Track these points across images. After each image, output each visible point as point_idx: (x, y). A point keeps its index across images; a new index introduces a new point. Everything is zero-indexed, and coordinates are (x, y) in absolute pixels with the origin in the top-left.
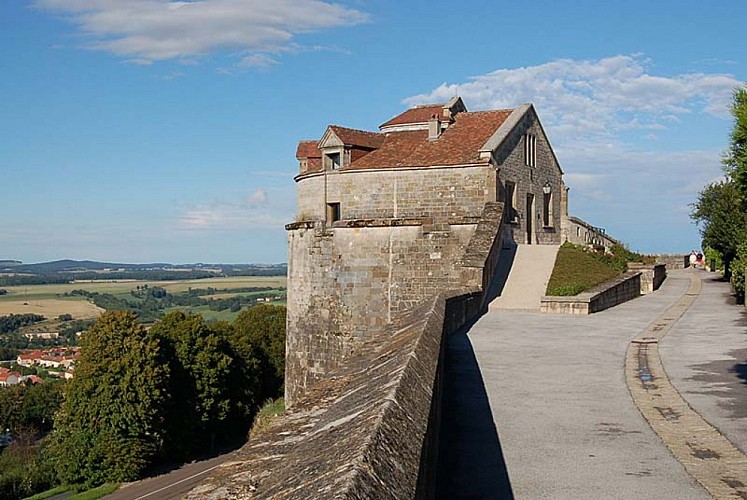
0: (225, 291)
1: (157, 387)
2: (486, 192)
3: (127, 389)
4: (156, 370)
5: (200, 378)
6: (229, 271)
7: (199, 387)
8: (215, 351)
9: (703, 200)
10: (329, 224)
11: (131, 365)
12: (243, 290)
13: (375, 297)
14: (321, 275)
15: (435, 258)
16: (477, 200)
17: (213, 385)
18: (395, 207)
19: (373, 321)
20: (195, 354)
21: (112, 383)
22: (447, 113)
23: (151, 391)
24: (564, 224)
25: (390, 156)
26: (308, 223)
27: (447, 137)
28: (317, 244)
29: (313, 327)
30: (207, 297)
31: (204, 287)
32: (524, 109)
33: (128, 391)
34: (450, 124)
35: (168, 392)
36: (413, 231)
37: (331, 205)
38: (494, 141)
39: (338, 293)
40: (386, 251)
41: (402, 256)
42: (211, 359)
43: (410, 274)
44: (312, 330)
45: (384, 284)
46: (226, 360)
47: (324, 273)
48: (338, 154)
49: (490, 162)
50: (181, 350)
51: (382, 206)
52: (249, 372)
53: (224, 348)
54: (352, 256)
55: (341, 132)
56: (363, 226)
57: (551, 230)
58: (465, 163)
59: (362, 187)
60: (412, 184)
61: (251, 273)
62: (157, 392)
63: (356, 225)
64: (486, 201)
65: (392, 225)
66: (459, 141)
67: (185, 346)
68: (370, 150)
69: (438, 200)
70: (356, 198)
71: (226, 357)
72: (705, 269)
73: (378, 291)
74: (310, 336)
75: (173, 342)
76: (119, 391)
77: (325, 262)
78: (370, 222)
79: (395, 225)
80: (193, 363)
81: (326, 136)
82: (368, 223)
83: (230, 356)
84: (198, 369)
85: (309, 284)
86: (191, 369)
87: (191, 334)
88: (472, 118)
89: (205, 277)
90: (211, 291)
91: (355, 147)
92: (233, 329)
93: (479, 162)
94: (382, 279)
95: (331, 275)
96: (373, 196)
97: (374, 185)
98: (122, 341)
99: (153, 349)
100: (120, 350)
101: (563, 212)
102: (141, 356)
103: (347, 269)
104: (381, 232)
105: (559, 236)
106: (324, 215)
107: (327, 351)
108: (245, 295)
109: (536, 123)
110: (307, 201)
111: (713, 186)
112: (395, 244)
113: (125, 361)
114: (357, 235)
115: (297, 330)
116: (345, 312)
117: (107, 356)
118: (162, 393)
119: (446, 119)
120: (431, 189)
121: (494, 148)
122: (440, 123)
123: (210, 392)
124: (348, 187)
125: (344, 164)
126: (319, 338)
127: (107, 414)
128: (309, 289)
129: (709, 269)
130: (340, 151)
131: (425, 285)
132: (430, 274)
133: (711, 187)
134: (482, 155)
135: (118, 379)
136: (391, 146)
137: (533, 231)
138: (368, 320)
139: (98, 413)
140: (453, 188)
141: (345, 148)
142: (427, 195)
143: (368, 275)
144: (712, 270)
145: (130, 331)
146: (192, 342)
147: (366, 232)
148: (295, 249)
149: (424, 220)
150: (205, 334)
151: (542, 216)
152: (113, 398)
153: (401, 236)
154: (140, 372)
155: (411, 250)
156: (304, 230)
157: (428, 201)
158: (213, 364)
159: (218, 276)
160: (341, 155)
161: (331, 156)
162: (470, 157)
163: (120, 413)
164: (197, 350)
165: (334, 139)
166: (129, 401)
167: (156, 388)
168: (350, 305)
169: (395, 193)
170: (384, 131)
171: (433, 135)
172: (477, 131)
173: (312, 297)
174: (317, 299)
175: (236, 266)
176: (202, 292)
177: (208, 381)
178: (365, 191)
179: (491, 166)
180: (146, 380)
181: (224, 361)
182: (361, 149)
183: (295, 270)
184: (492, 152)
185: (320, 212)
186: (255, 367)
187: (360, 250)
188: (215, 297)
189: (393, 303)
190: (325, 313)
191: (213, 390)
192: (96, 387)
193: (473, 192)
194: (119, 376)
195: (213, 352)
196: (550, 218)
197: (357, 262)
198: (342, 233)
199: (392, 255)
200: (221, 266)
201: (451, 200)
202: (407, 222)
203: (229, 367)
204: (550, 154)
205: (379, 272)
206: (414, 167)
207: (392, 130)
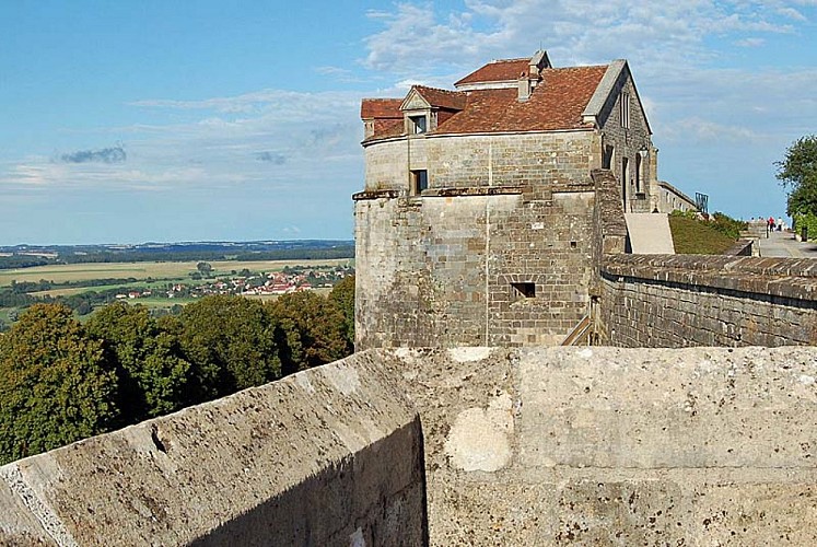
0: (67, 284)
1: (105, 399)
2: (591, 158)
3: (67, 401)
4: (102, 377)
5: (150, 390)
6: (69, 256)
7: (149, 400)
8: (169, 354)
9: (792, 158)
10: (413, 193)
11: (69, 372)
12: (94, 283)
13: (470, 271)
14: (407, 248)
15: (537, 228)
16: (582, 166)
17: (166, 398)
18: (491, 176)
19: (469, 297)
20: (142, 358)
21: (47, 396)
22: (534, 70)
23: (96, 404)
24: (654, 189)
25: (480, 119)
26: (391, 193)
27: (539, 98)
28: (402, 215)
29: (398, 305)
30: (41, 294)
31: (36, 279)
32: (620, 67)
33: (68, 405)
34: (538, 82)
35: (117, 406)
36: (512, 200)
37: (414, 172)
38: (595, 104)
39: (428, 268)
40: (482, 221)
41: (500, 227)
42: (164, 364)
43: (510, 245)
44: (398, 308)
45: (481, 257)
46: (182, 366)
47: (411, 247)
48: (424, 116)
49: (595, 127)
50: (125, 353)
51: (475, 174)
52: (207, 381)
53: (176, 350)
54: (443, 227)
55: (426, 93)
56: (456, 195)
57: (641, 196)
58: (569, 128)
59: (452, 154)
60: (509, 150)
61: (104, 257)
62: (104, 406)
63: (449, 194)
64: (590, 168)
65: (489, 194)
66: (554, 102)
67: (130, 349)
68: (456, 111)
69: (538, 167)
70: (446, 165)
71: (182, 362)
72: (795, 239)
73: (474, 265)
74: (395, 315)
75: (114, 344)
76: (56, 405)
77: (412, 235)
78: (463, 190)
79: (493, 194)
80: (140, 369)
81: (409, 97)
82: (462, 192)
83: (186, 360)
84: (149, 378)
85: (393, 258)
86: (139, 378)
87: (137, 333)
88: (560, 75)
89: (35, 265)
90: (45, 286)
91: (442, 109)
92: (181, 326)
93: (585, 128)
94: (479, 251)
95: (420, 248)
96: (465, 163)
97: (466, 151)
98: (56, 343)
99: (96, 352)
100: (53, 354)
101: (652, 176)
102: (81, 360)
103: (439, 241)
104: (476, 201)
105: (648, 203)
106: (407, 183)
107: (416, 331)
108: (98, 290)
109: (629, 80)
110: (386, 168)
111: (804, 141)
112: (492, 213)
113: (63, 367)
114: (449, 204)
115: (377, 309)
116: (437, 288)
117: (37, 362)
118: (110, 407)
119: (534, 76)
120: (530, 154)
121: (597, 112)
122: (530, 81)
123: (163, 407)
124: (437, 154)
125: (431, 128)
126: (407, 317)
127: (41, 436)
128: (393, 264)
129: (799, 238)
130: (427, 113)
131: (527, 257)
132: (532, 245)
133: (800, 142)
134: (586, 119)
135: (53, 391)
136: (476, 107)
137: (627, 198)
138: (464, 295)
139: (29, 435)
140: (554, 155)
141: (432, 110)
142: (525, 161)
143: (462, 248)
144: (803, 240)
145: (64, 330)
146: (139, 344)
147: (460, 201)
148: (372, 221)
149: (522, 187)
150: (154, 333)
151: (635, 182)
152: (49, 414)
153: (499, 206)
154: (82, 381)
155: (510, 220)
156: (384, 200)
157: (528, 168)
158: (166, 372)
159: (53, 262)
160: (428, 118)
161: (414, 119)
162: (572, 121)
163: (57, 432)
164: (144, 354)
165: (418, 101)
166: (68, 418)
167: (103, 401)
168: (443, 281)
169: (490, 159)
170: (461, 89)
171: (524, 95)
172: (571, 91)
173: (397, 273)
174: (403, 274)
175: (79, 248)
176: (33, 287)
177: (160, 393)
178: (456, 157)
179: (596, 131)
180: (90, 391)
181: (179, 367)
182: (447, 110)
183: (373, 243)
184: (596, 116)
185: (403, 180)
186: (214, 374)
187: (452, 221)
188: (53, 294)
189: (491, 277)
190: (414, 290)
191: (167, 404)
192: (25, 401)
193: (577, 159)
194: (54, 387)
195: (165, 356)
196: (641, 182)
197: (450, 234)
198: (432, 203)
199: (488, 226)
200: (56, 248)
201: (553, 166)
202: (506, 191)
203: (187, 375)
204: (640, 113)
205: (476, 245)
206: (512, 131)
207: (472, 88)
